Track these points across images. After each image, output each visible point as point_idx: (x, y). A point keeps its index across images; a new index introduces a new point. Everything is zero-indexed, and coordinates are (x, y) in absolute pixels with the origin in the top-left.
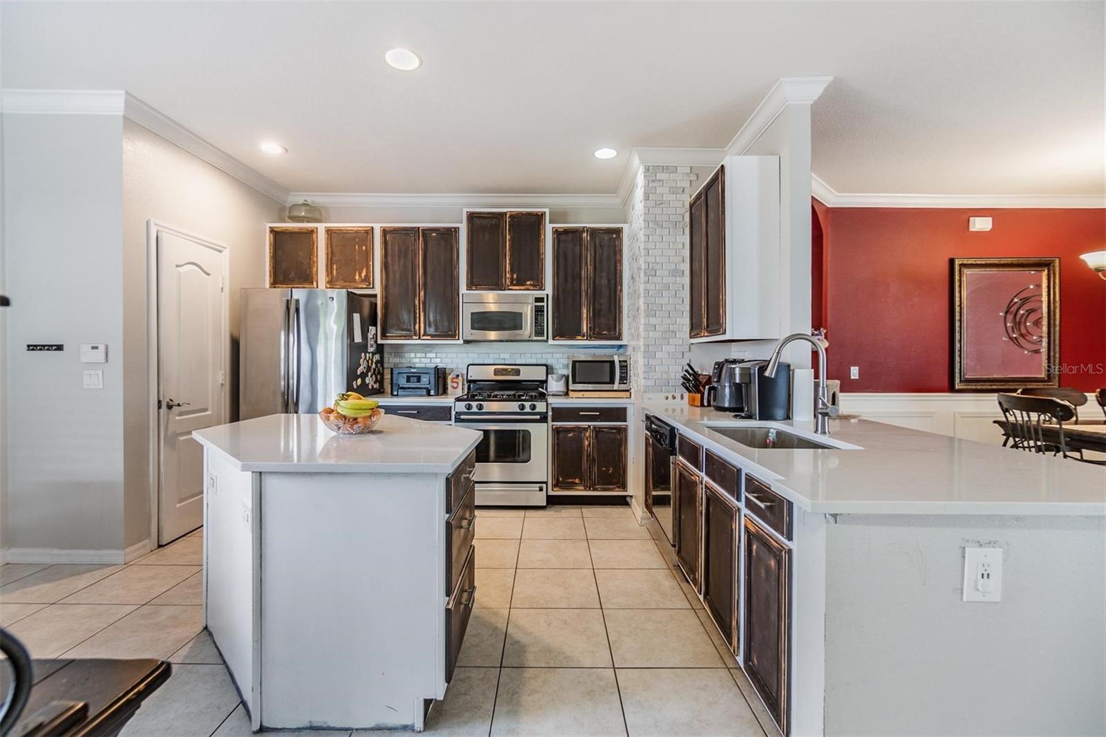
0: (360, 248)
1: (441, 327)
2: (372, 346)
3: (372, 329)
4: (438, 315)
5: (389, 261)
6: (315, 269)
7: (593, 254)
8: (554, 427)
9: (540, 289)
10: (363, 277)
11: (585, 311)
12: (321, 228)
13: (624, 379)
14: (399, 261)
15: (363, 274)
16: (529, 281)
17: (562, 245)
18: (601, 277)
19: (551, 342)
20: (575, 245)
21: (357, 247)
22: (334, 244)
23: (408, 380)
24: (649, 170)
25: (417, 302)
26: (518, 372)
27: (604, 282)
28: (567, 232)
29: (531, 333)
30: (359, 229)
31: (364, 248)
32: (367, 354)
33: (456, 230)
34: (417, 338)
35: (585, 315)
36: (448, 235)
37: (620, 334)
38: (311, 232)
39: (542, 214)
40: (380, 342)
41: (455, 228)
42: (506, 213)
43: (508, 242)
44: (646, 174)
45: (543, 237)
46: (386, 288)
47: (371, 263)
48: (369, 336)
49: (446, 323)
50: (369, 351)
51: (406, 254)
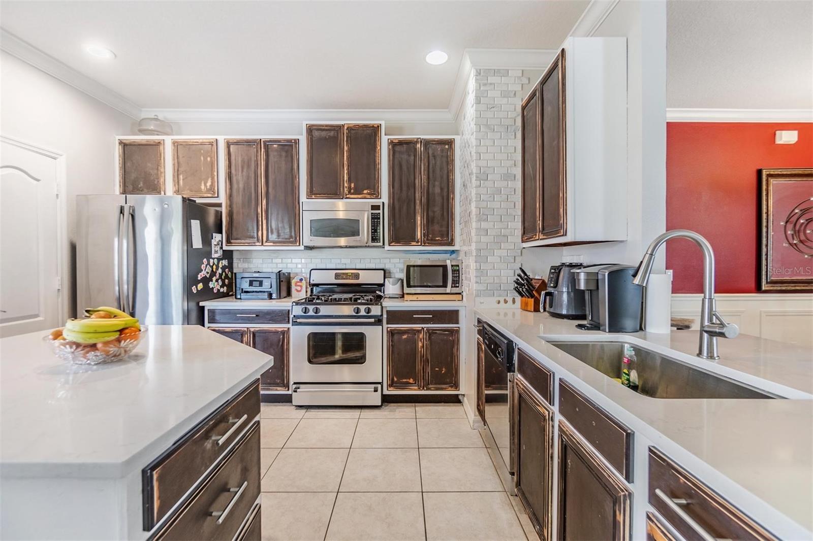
0: (205, 159)
1: (282, 234)
2: (216, 252)
3: (217, 237)
4: (279, 223)
5: (233, 171)
6: (162, 180)
7: (427, 164)
8: (389, 329)
9: (377, 198)
10: (208, 187)
11: (419, 218)
12: (168, 140)
13: (456, 283)
14: (242, 171)
15: (209, 184)
16: (366, 190)
17: (397, 155)
18: (434, 186)
19: (387, 247)
20: (409, 155)
21: (202, 158)
22: (180, 156)
23: (251, 284)
24: (480, 74)
25: (259, 211)
26: (357, 276)
27: (437, 190)
28: (401, 143)
29: (368, 239)
30: (205, 141)
31: (209, 159)
32: (211, 261)
33: (297, 142)
34: (260, 244)
35: (419, 222)
36: (289, 147)
37: (452, 240)
38: (158, 144)
39: (378, 126)
40: (225, 248)
41: (295, 140)
42: (343, 126)
43: (345, 153)
44: (478, 78)
45: (379, 148)
46: (230, 197)
47: (216, 174)
48: (214, 242)
49: (288, 230)
50: (213, 257)
51: (249, 166)
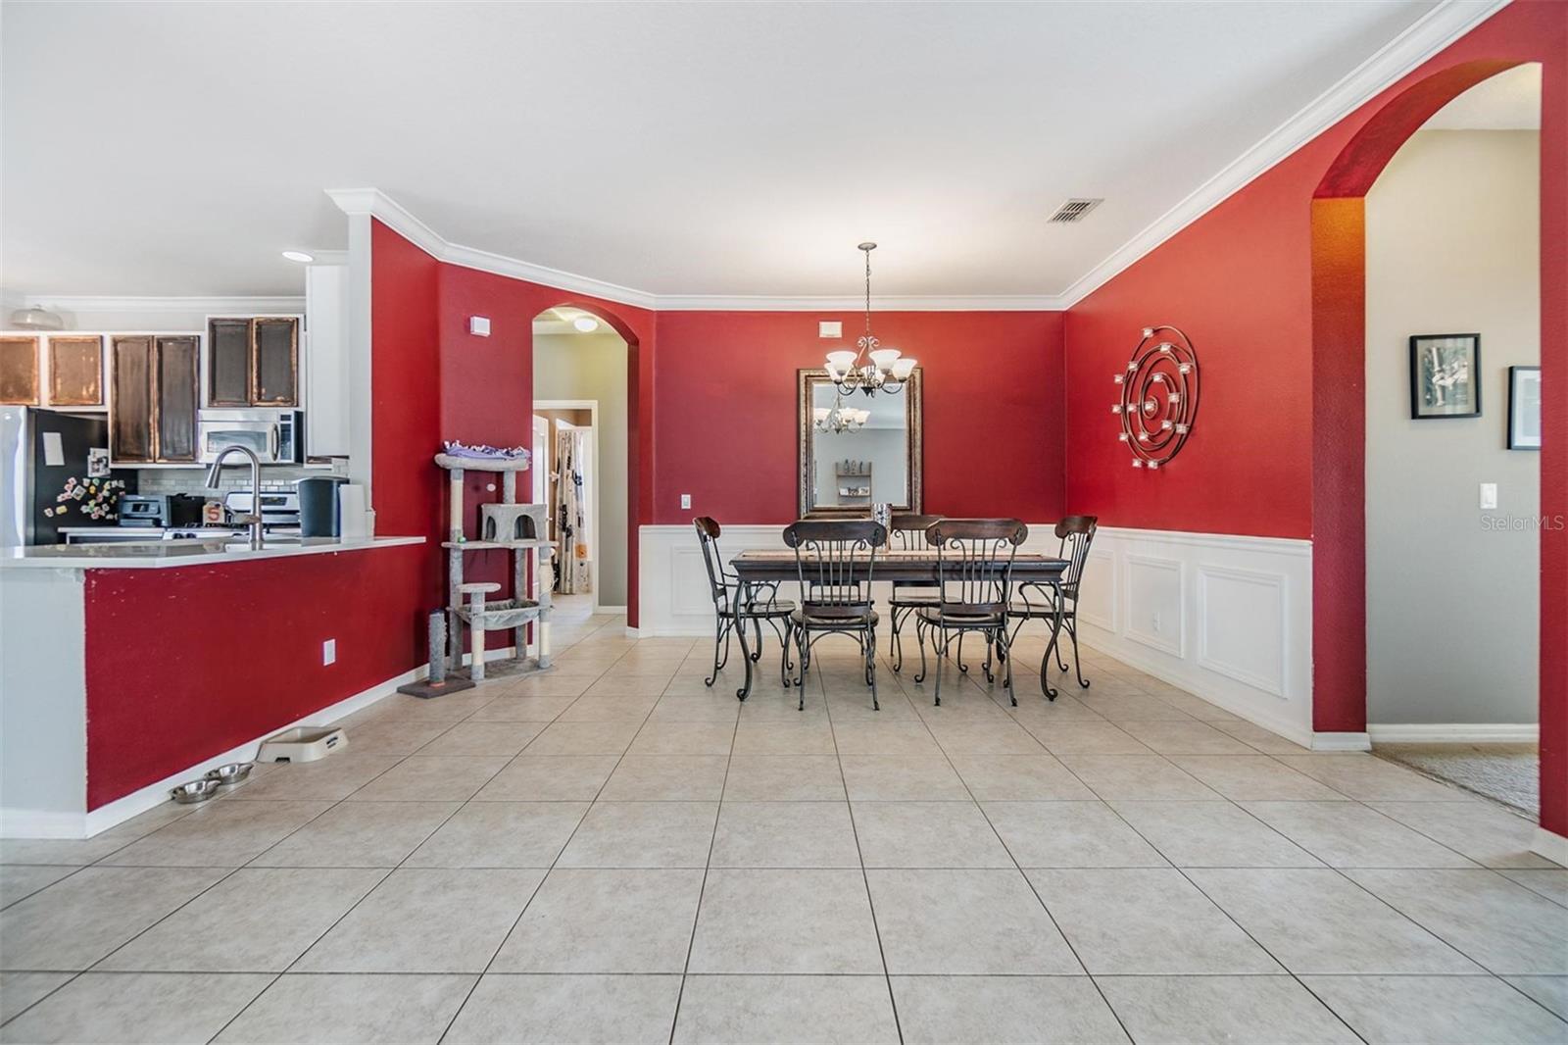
0: (88, 359)
1: (177, 450)
2: (97, 470)
3: (95, 453)
4: (175, 436)
5: (121, 374)
6: (35, 384)
9: (292, 406)
10: (91, 392)
12: (44, 336)
14: (132, 373)
15: (92, 389)
16: (279, 397)
21: (84, 359)
22: (57, 356)
23: (134, 509)
25: (153, 420)
29: (276, 456)
30: (87, 338)
31: (92, 359)
32: (86, 482)
33: (197, 339)
34: (152, 461)
36: (190, 344)
38: (31, 342)
40: (111, 466)
41: (195, 337)
42: (252, 320)
43: (255, 353)
46: (116, 404)
47: (100, 377)
48: (91, 459)
49: (186, 445)
50: (90, 476)
51: (139, 366)
